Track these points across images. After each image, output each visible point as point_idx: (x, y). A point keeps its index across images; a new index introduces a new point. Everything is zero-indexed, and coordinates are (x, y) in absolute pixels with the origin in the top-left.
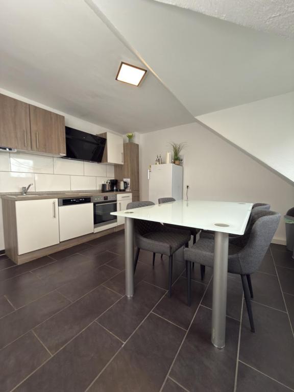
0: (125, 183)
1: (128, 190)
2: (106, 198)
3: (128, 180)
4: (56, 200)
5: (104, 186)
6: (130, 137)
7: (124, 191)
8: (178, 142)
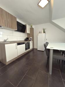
0: (31, 38)
1: (31, 40)
2: (28, 42)
3: (32, 38)
4: (16, 44)
5: (25, 39)
6: (31, 26)
7: (30, 40)
8: (44, 28)
